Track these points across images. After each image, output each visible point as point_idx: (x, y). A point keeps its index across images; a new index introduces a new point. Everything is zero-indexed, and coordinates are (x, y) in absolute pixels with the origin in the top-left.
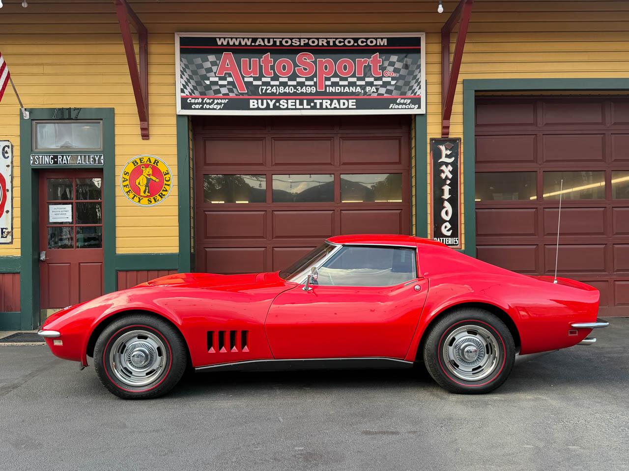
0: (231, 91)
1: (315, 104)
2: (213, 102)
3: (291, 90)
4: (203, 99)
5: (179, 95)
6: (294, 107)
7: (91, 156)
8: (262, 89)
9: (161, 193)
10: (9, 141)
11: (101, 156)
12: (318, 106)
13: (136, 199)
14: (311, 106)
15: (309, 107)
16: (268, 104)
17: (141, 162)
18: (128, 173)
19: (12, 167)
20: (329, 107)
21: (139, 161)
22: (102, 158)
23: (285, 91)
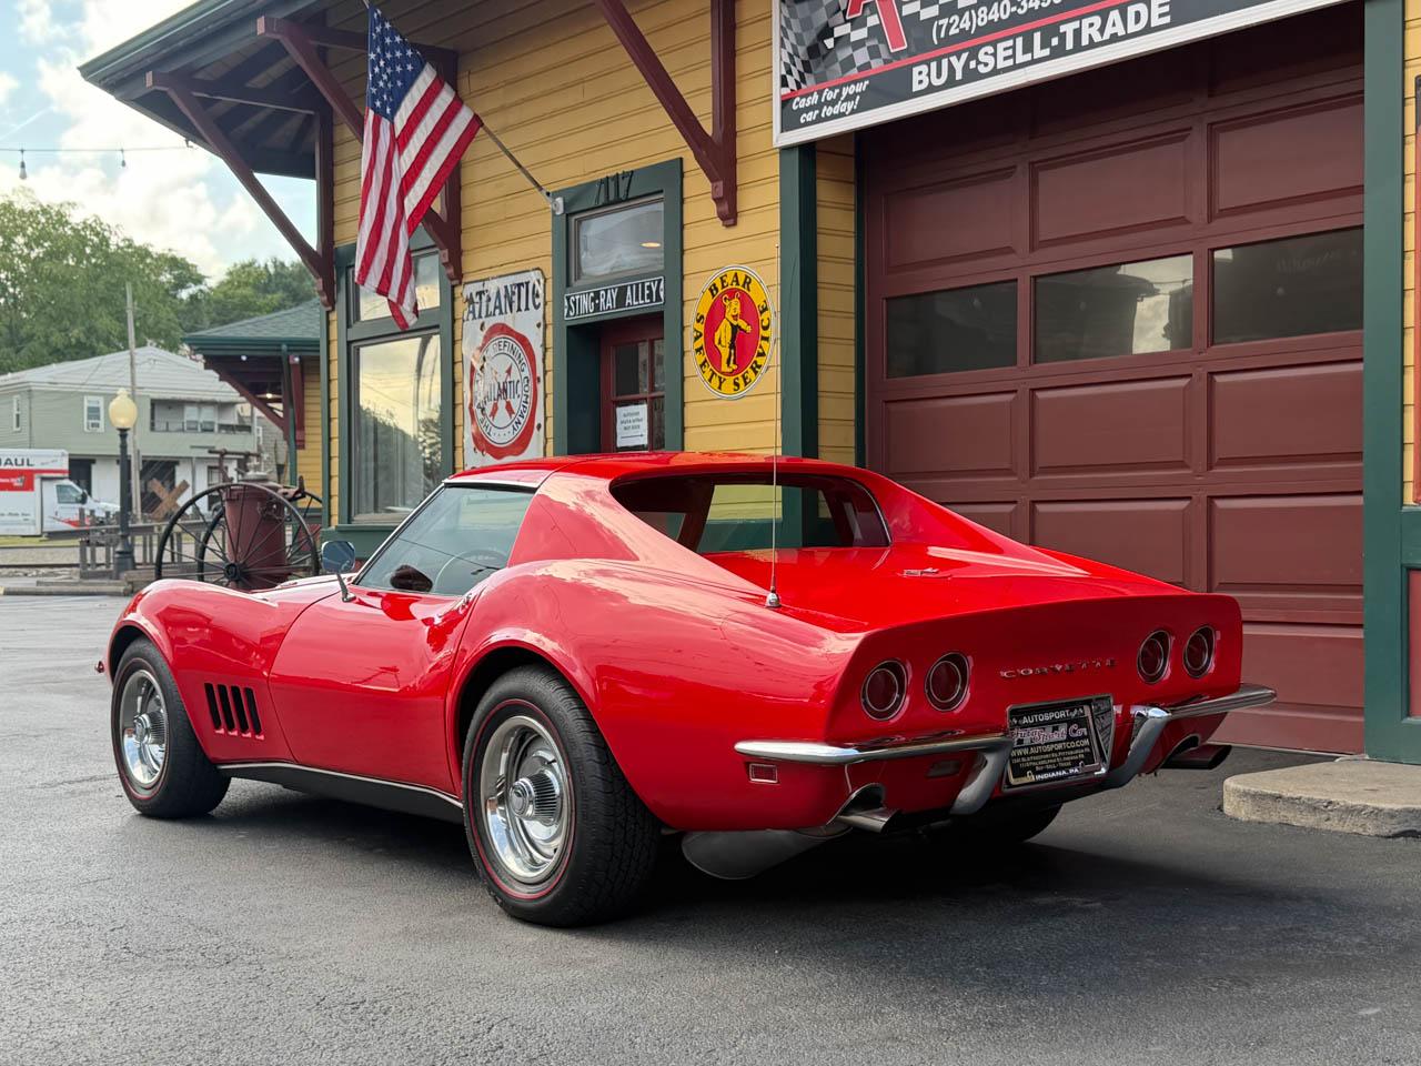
0: (874, 53)
1: (1063, 37)
2: (840, 95)
3: (1005, 13)
4: (820, 93)
5: (778, 92)
6: (1010, 63)
7: (647, 284)
8: (939, 28)
9: (755, 362)
10: (538, 269)
11: (659, 281)
12: (1069, 45)
13: (715, 380)
14: (1053, 49)
15: (1047, 52)
16: (951, 69)
17: (723, 287)
18: (702, 317)
19: (545, 326)
20: (1097, 38)
21: (719, 286)
22: (662, 286)
23: (991, 17)
